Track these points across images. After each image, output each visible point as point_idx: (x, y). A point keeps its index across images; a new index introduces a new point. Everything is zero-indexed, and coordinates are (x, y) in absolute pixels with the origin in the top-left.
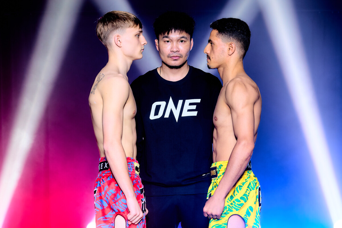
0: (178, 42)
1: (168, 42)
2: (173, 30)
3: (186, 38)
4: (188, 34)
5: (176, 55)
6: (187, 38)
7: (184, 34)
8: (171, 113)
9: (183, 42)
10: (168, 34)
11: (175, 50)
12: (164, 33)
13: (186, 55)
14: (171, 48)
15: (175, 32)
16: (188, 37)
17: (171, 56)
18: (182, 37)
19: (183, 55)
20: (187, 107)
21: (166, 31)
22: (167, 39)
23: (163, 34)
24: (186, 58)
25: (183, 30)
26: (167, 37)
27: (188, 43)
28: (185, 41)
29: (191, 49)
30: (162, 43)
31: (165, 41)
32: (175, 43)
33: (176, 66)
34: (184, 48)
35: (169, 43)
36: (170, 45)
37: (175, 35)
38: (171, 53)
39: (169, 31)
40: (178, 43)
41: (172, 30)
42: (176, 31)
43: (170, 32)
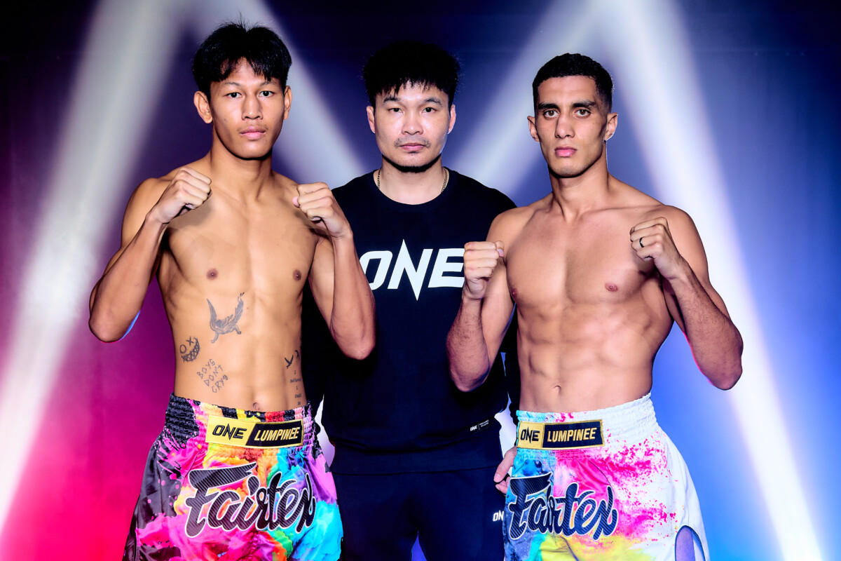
0: (420, 112)
1: (396, 110)
2: (409, 83)
3: (439, 102)
4: (442, 92)
5: (414, 142)
6: (441, 103)
7: (435, 93)
8: (405, 278)
9: (432, 111)
10: (397, 91)
11: (412, 129)
12: (388, 91)
13: (439, 142)
14: (404, 126)
15: (412, 85)
16: (444, 101)
17: (403, 143)
18: (429, 100)
19: (430, 141)
20: (442, 265)
21: (392, 86)
22: (394, 105)
23: (386, 92)
24: (440, 150)
25: (431, 83)
26: (393, 99)
27: (443, 113)
28: (435, 110)
29: (450, 130)
30: (382, 113)
31: (389, 110)
32: (412, 113)
33: (416, 165)
34: (433, 126)
35: (399, 114)
36: (402, 118)
37: (412, 94)
38: (404, 136)
39: (398, 84)
40: (418, 114)
41: (405, 82)
42: (416, 85)
43: (402, 87)
